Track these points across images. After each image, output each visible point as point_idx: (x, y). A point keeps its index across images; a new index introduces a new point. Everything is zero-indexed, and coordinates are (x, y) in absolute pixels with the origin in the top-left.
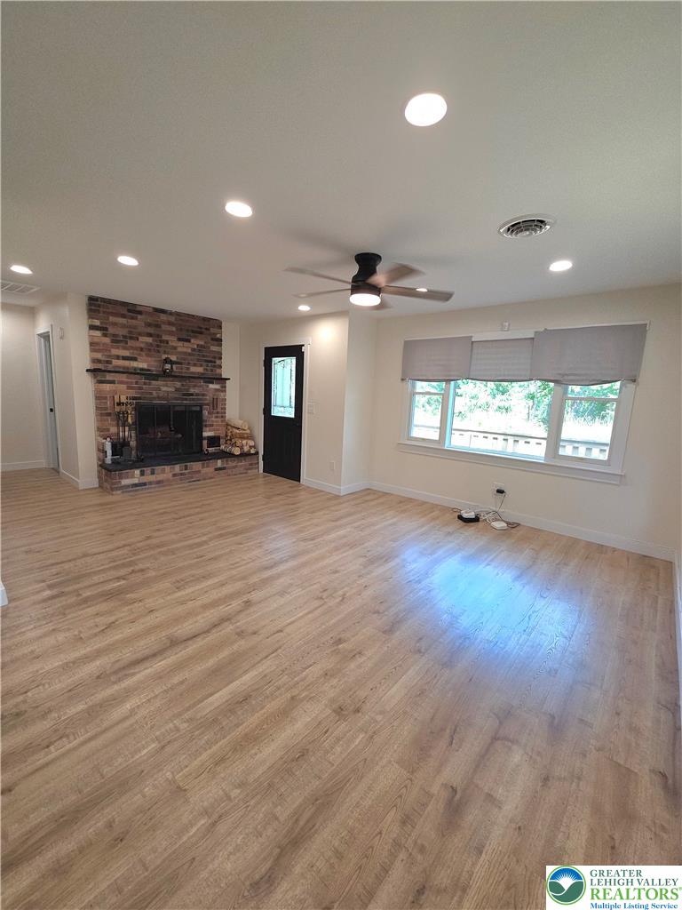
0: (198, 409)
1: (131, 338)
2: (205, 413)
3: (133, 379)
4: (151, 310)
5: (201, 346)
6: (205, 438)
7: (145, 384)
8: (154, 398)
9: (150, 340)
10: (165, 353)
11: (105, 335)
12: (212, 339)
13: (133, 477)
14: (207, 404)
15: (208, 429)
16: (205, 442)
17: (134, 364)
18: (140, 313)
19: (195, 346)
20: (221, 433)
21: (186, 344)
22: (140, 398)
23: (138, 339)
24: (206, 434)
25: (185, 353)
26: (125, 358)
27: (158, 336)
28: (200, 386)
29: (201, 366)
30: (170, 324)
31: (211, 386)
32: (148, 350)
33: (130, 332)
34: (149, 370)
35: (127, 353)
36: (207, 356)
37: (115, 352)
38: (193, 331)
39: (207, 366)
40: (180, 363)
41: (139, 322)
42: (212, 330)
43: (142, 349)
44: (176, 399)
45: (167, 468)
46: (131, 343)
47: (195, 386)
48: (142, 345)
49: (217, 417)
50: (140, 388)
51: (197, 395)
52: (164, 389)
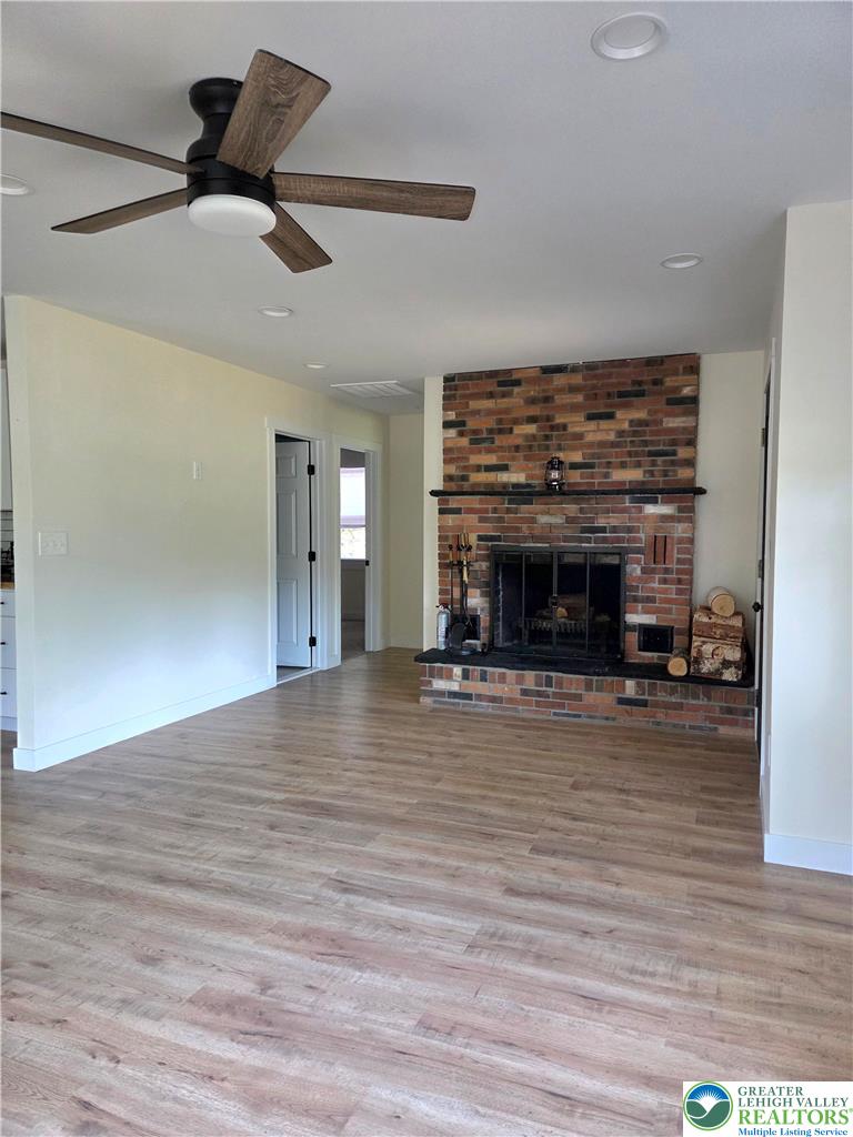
0: (614, 560)
1: (500, 431)
2: (634, 570)
3: (491, 503)
4: (537, 373)
5: (641, 423)
6: (633, 628)
7: (508, 511)
8: (525, 539)
9: (531, 429)
10: (560, 448)
11: (461, 434)
12: (670, 402)
13: (449, 677)
14: (639, 550)
15: (640, 606)
16: (632, 639)
17: (504, 477)
18: (517, 383)
19: (626, 426)
20: (675, 618)
21: (604, 424)
22: (498, 538)
23: (511, 431)
24: (635, 618)
25: (602, 444)
26: (489, 469)
27: (548, 419)
28: (624, 511)
29: (638, 465)
30: (573, 389)
31: (650, 509)
32: (528, 449)
33: (500, 421)
34: (528, 486)
35: (492, 459)
36: (652, 443)
37: (475, 460)
38: (621, 395)
39: (654, 464)
40: (591, 466)
41: (516, 400)
42: (669, 382)
43: (517, 448)
44: (566, 539)
45: (511, 674)
46: (499, 440)
47: (608, 511)
48: (519, 441)
49: (665, 581)
50: (500, 520)
51: (614, 529)
52: (543, 519)
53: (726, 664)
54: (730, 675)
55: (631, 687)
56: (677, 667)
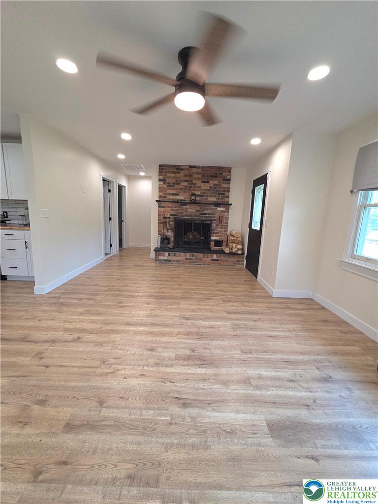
0: (209, 222)
1: (177, 184)
2: (214, 225)
3: (174, 205)
4: (188, 167)
5: (216, 185)
6: (212, 241)
7: (180, 207)
8: (185, 216)
9: (186, 184)
10: (194, 190)
11: (164, 183)
12: (224, 180)
13: (164, 256)
14: (215, 220)
15: (215, 235)
16: (213, 243)
17: (177, 197)
18: (182, 170)
19: (212, 185)
20: (224, 238)
21: (207, 184)
22: (177, 215)
23: (180, 184)
24: (213, 238)
25: (205, 190)
26: (173, 194)
27: (191, 181)
28: (212, 209)
29: (215, 197)
30: (198, 173)
31: (219, 209)
32: (185, 189)
33: (176, 181)
34: (185, 200)
35: (174, 192)
36: (219, 191)
37: (169, 191)
38: (211, 176)
39: (219, 196)
40: (203, 196)
41: (181, 175)
42: (224, 174)
43: (181, 189)
44: (196, 216)
45: (182, 254)
46: (176, 186)
47: (208, 209)
48: (182, 187)
49: (221, 228)
50: (178, 210)
51: (209, 214)
52: (190, 210)
53: (238, 249)
54: (239, 252)
55: (215, 256)
56: (227, 251)
